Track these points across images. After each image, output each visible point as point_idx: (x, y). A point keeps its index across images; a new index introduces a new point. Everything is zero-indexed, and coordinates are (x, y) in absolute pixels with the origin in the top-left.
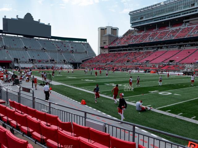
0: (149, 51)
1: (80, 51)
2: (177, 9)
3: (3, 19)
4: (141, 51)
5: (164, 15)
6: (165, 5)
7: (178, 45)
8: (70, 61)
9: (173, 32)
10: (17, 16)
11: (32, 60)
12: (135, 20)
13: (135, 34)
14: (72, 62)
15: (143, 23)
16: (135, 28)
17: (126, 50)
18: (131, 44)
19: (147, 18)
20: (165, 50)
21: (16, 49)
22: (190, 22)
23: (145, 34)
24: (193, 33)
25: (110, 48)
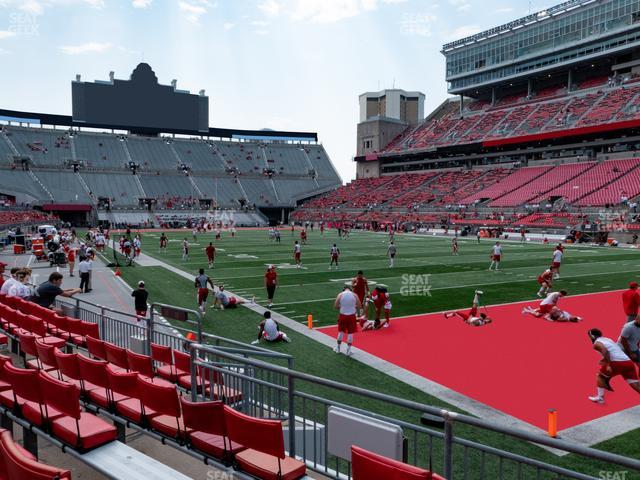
0: (499, 166)
1: (294, 173)
2: (591, 29)
3: (74, 84)
4: (477, 169)
5: (550, 51)
6: (552, 21)
7: (589, 148)
8: (261, 203)
9: (579, 105)
10: (112, 74)
11: (149, 201)
12: (461, 71)
13: (461, 115)
14: (266, 205)
15: (486, 79)
16: (462, 93)
17: (433, 166)
18: (445, 145)
19: (498, 61)
20: (548, 162)
21: (106, 171)
22: (634, 71)
23: (492, 112)
24: (635, 109)
25: (382, 160)
